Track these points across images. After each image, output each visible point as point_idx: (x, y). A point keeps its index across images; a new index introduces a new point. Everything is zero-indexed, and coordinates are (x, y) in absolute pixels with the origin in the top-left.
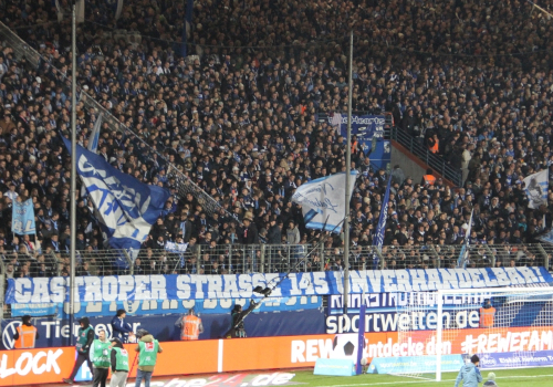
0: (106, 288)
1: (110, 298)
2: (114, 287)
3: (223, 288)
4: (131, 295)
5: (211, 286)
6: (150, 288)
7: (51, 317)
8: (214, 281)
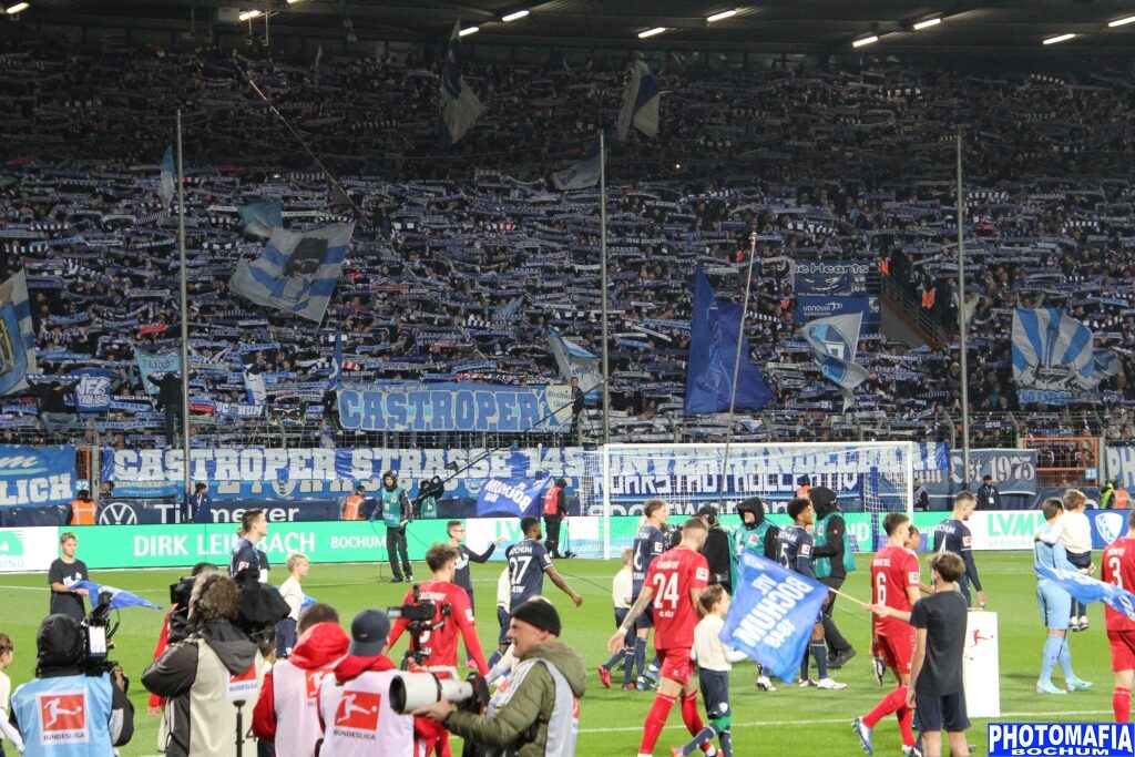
0: (245, 463)
2: (258, 462)
3: (423, 465)
4: (283, 474)
5: (405, 464)
6: (310, 464)
7: (167, 499)
8: (410, 456)
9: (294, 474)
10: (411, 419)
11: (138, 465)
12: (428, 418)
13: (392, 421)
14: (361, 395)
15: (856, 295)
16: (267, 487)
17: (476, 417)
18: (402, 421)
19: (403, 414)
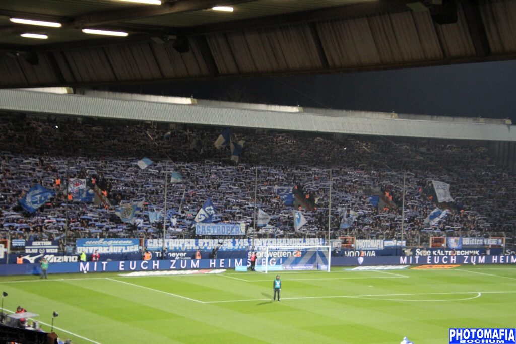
0: (175, 243)
1: (177, 246)
2: (178, 243)
3: (214, 243)
4: (183, 245)
5: (210, 243)
6: (189, 243)
7: (158, 251)
8: (211, 241)
9: (186, 245)
10: (212, 232)
11: (153, 243)
12: (216, 232)
13: (208, 232)
14: (201, 226)
15: (290, 194)
16: (180, 248)
17: (226, 231)
18: (210, 232)
19: (210, 230)
